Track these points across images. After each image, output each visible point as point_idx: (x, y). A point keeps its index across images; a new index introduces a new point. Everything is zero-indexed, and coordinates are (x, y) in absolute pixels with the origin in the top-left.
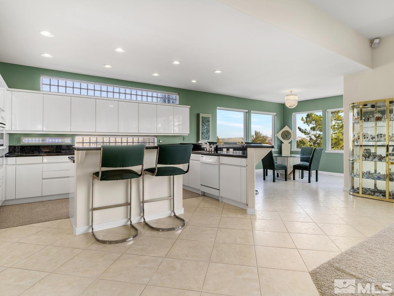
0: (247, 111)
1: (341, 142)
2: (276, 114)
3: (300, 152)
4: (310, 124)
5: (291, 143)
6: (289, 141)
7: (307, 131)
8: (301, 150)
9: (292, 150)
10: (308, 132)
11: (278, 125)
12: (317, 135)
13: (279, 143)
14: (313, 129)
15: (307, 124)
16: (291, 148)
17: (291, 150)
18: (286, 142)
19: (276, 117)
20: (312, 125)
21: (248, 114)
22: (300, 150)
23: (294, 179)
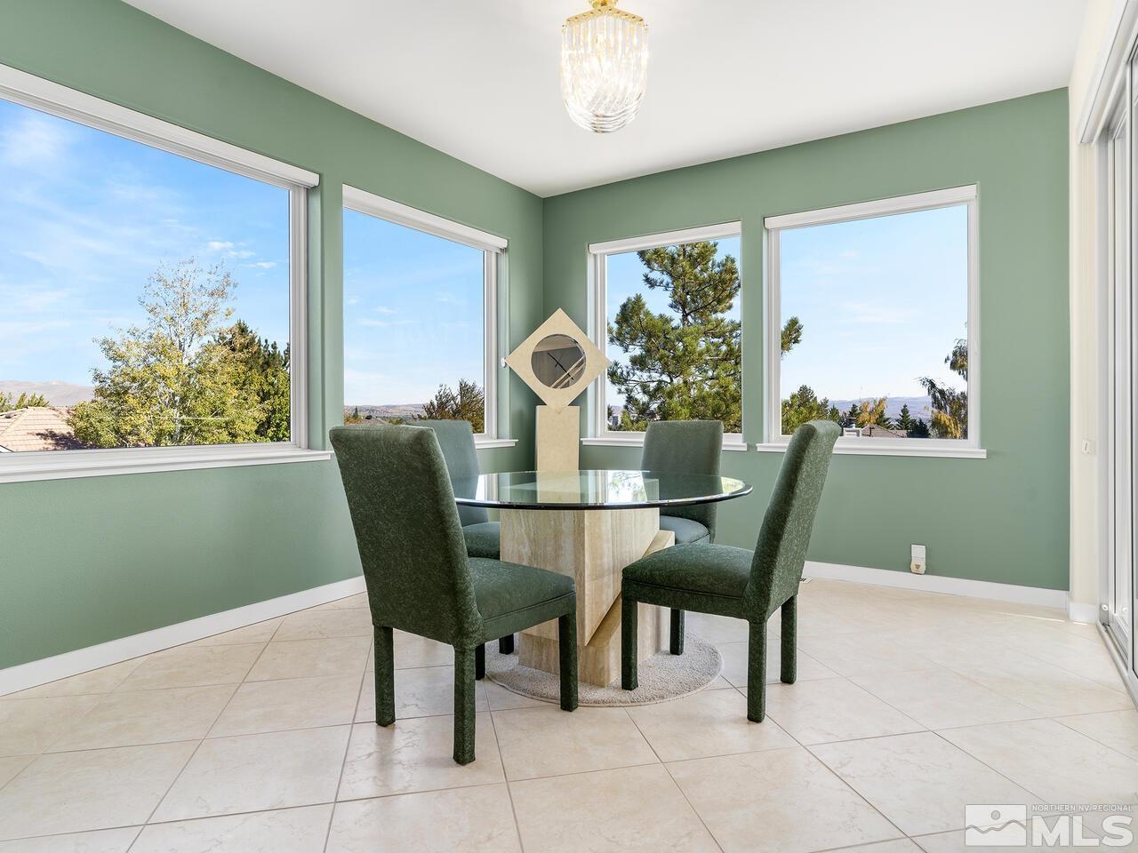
0: (313, 179)
1: (733, 407)
2: (503, 243)
3: (641, 456)
4: (631, 347)
5: (579, 401)
6: (573, 391)
7: (619, 371)
8: (650, 442)
9: (589, 440)
10: (625, 373)
11: (514, 307)
12: (653, 385)
13: (520, 404)
14: (639, 363)
15: (621, 345)
16: (582, 433)
17: (581, 442)
18: (555, 399)
19: (504, 260)
20: (636, 351)
21: (316, 202)
22: (638, 439)
23: (628, 681)
